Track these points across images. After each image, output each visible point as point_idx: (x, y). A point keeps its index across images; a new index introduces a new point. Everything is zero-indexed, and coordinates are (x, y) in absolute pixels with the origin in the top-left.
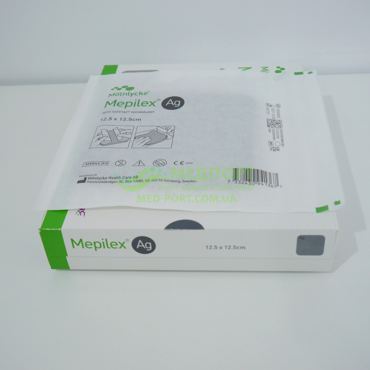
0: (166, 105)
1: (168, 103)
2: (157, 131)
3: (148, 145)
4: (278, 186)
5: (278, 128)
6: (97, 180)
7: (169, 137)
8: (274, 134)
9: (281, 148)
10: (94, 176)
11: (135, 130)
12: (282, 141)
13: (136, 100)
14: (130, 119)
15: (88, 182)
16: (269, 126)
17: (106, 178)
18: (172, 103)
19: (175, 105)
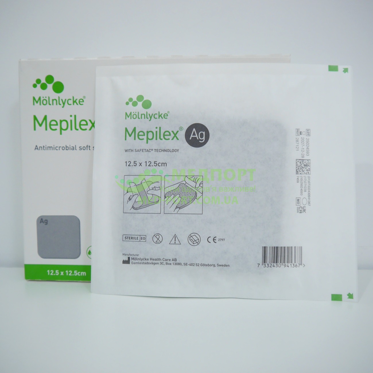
0: (190, 139)
1: (192, 136)
2: (185, 185)
3: (180, 208)
4: (301, 264)
5: (306, 173)
6: (140, 261)
7: (199, 195)
8: (301, 185)
9: (307, 208)
10: (136, 257)
11: (163, 184)
12: (309, 196)
13: (157, 128)
14: (156, 164)
15: (133, 263)
16: (298, 171)
17: (148, 259)
18: (197, 136)
19: (200, 140)
